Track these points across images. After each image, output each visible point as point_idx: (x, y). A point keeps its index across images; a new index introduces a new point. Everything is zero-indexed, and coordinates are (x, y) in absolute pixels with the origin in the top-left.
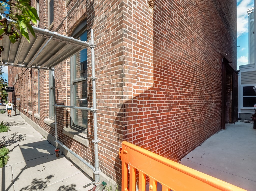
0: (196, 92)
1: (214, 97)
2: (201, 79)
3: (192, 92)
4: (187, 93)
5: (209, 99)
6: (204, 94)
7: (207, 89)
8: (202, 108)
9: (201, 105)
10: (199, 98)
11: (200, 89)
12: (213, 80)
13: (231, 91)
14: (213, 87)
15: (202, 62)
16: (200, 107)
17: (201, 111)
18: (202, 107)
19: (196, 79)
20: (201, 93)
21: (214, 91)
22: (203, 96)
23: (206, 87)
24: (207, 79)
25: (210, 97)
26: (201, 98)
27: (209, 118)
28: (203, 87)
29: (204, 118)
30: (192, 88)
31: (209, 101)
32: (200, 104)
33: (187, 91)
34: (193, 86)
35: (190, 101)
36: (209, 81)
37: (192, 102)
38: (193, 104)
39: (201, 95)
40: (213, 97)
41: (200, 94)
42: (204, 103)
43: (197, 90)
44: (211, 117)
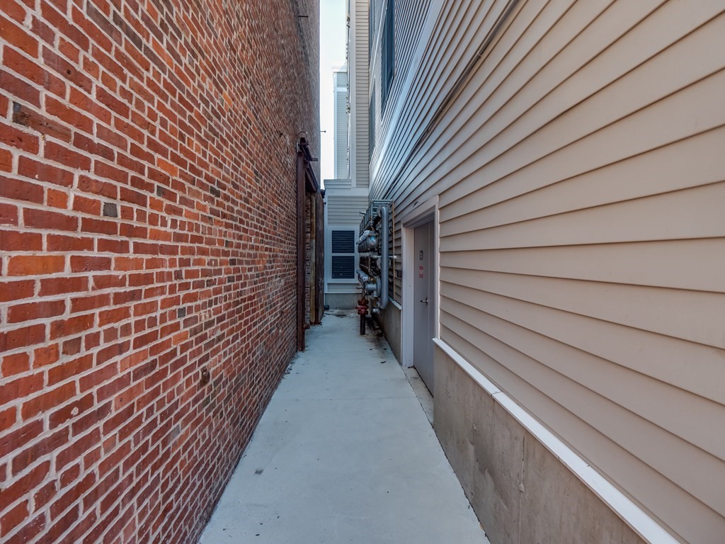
0: (220, 236)
1: (279, 259)
2: (238, 184)
3: (195, 233)
4: (166, 236)
5: (268, 265)
6: (252, 247)
7: (260, 229)
8: (243, 304)
9: (239, 294)
10: (233, 262)
11: (238, 223)
12: (278, 199)
13: (314, 241)
14: (276, 223)
15: (244, 113)
16: (237, 303)
17: (241, 318)
18: (244, 300)
19: (218, 174)
20: (242, 242)
21: (279, 236)
22: (249, 255)
23: (258, 221)
24: (261, 190)
25: (269, 256)
26: (240, 262)
27: (266, 335)
28: (246, 216)
29: (252, 341)
30: (196, 216)
31: (267, 273)
32: (236, 287)
33: (168, 229)
34: (203, 203)
35: (184, 281)
36: (266, 201)
37: (199, 285)
38: (207, 294)
39: (240, 250)
40: (276, 256)
41: (238, 246)
42: (251, 284)
43: (224, 229)
44: (274, 328)
